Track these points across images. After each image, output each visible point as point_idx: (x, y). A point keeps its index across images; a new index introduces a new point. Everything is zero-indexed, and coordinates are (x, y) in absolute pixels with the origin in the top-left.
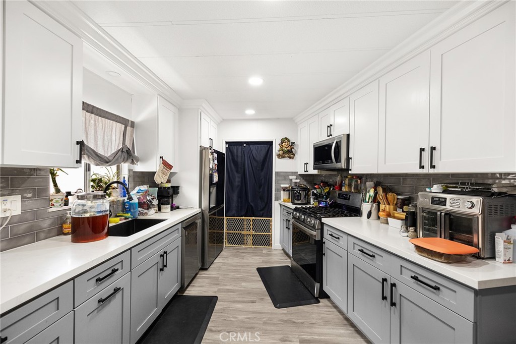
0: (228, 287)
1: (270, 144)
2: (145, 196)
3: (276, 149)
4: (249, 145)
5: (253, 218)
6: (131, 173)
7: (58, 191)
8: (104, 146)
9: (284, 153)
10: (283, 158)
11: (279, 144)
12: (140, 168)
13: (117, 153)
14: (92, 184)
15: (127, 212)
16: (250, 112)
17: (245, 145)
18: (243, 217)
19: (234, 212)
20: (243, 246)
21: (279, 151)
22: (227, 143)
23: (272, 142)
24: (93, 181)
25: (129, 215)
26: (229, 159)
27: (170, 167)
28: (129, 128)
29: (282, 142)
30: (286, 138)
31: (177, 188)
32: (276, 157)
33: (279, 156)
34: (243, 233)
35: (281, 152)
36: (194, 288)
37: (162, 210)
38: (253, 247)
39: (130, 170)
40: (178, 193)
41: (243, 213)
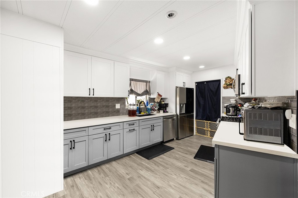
0: (181, 147)
1: (219, 81)
2: (153, 106)
3: (223, 83)
4: (208, 83)
5: (210, 122)
6: (150, 98)
7: (128, 103)
8: (139, 90)
9: (228, 85)
10: (227, 88)
11: (225, 81)
12: (152, 97)
13: (143, 92)
14: (137, 102)
15: (147, 111)
16: (202, 67)
17: (205, 83)
18: (204, 121)
19: (200, 118)
20: (205, 136)
21: (224, 85)
22: (196, 83)
23: (220, 80)
24: (137, 101)
25: (147, 112)
26: (198, 91)
27: (161, 96)
28: (148, 84)
29: (226, 80)
30: (229, 77)
31: (168, 104)
32: (223, 88)
33: (224, 88)
34: (204, 129)
35: (225, 85)
36: (169, 144)
37: (160, 112)
38: (210, 137)
39: (149, 97)
40: (168, 106)
41: (205, 118)
